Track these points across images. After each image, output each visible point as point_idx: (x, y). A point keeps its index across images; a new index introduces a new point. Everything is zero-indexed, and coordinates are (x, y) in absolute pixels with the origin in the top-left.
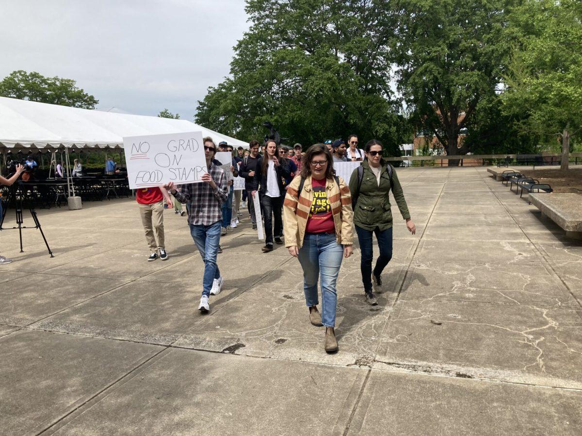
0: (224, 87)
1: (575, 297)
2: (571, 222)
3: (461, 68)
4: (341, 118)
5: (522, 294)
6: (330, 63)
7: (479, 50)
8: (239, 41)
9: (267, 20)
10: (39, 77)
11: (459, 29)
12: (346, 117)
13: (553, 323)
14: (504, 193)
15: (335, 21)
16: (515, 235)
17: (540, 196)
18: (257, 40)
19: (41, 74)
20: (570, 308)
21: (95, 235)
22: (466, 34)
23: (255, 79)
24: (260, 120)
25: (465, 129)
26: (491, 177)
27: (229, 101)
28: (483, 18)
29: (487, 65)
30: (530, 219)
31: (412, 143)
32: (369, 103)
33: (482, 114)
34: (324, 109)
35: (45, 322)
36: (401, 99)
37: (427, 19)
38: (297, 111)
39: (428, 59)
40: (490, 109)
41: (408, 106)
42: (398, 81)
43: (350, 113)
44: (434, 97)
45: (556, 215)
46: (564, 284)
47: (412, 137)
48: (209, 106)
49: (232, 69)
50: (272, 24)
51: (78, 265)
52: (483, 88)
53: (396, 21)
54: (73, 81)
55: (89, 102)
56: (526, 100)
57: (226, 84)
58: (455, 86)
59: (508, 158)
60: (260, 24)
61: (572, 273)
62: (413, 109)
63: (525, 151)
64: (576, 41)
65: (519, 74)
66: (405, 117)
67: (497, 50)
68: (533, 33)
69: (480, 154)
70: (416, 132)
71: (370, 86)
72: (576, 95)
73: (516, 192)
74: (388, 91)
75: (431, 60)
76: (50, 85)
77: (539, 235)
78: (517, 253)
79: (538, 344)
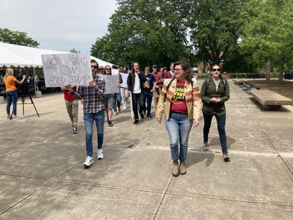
0: (105, 38)
1: (262, 128)
2: (264, 101)
3: (221, 31)
4: (163, 54)
5: (242, 128)
6: (158, 27)
7: (229, 22)
8: (113, 15)
9: (126, 4)
10: (8, 31)
11: (220, 12)
12: (166, 54)
13: (252, 137)
14: (240, 90)
15: (160, 6)
16: (243, 107)
17: (254, 91)
18: (122, 14)
19: (9, 30)
20: (259, 132)
21: (54, 108)
22: (224, 14)
23: (121, 34)
24: (124, 55)
25: (223, 60)
26: (234, 83)
27: (108, 45)
28: (231, 6)
29: (233, 29)
30: (249, 101)
31: (198, 67)
32: (177, 47)
33: (231, 53)
34: (155, 49)
35: (49, 139)
36: (192, 45)
37: (205, 6)
38: (142, 50)
39: (205, 26)
40: (235, 51)
41: (196, 48)
42: (191, 36)
43: (168, 52)
44: (208, 44)
45: (259, 98)
46: (259, 124)
47: (198, 64)
48: (98, 48)
49: (108, 29)
50: (129, 6)
51: (52, 120)
52: (231, 41)
53: (190, 7)
54: (26, 33)
55: (34, 44)
56: (250, 47)
57: (106, 37)
58: (218, 39)
59: (243, 74)
60: (123, 6)
61: (263, 121)
62: (198, 50)
63: (251, 71)
64: (272, 20)
65: (248, 35)
66: (194, 54)
67: (238, 22)
68: (254, 16)
69: (230, 72)
70: (199, 61)
71: (177, 39)
72: (271, 46)
73: (245, 90)
74: (186, 41)
75: (207, 26)
76: (14, 35)
77: (252, 107)
78: (242, 114)
79: (245, 143)
